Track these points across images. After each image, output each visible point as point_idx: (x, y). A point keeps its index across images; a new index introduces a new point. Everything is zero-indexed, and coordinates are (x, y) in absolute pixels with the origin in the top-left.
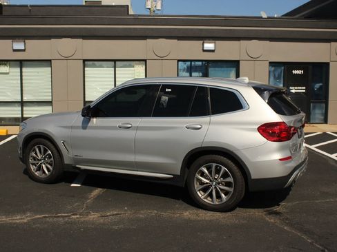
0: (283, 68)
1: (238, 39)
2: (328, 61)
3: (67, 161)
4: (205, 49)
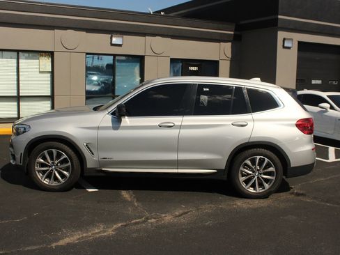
0: (181, 64)
1: (144, 34)
2: (218, 59)
3: (90, 165)
4: (113, 43)
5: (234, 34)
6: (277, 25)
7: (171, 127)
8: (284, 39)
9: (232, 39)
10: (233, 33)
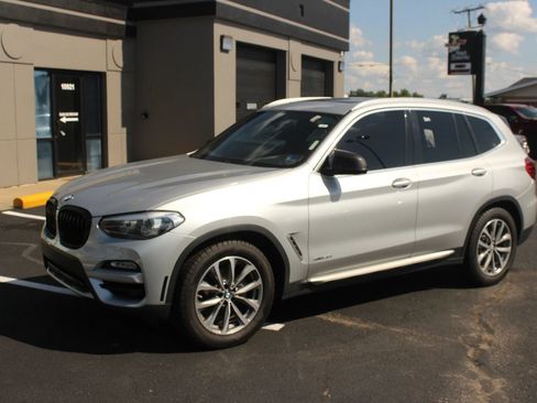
2: (105, 70)
5: (127, 26)
6: (214, 13)
7: (405, 186)
8: (222, 37)
9: (123, 34)
10: (123, 23)
